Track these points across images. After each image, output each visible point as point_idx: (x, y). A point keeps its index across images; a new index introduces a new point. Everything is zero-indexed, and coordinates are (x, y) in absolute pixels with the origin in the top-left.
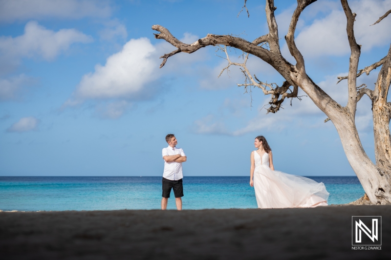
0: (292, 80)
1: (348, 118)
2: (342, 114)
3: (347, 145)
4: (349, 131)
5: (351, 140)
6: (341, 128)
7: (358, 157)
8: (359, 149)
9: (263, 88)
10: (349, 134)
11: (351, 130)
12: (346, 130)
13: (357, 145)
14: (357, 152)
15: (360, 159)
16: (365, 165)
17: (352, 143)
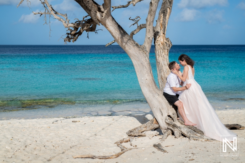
0: (98, 20)
1: (145, 55)
2: (140, 52)
3: (143, 78)
4: (146, 67)
5: (147, 75)
6: (138, 64)
7: (151, 89)
8: (153, 82)
9: (64, 22)
10: (145, 69)
11: (147, 67)
12: (143, 66)
13: (152, 80)
14: (151, 85)
15: (153, 92)
16: (158, 96)
17: (147, 78)
